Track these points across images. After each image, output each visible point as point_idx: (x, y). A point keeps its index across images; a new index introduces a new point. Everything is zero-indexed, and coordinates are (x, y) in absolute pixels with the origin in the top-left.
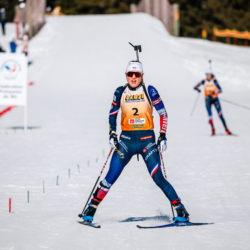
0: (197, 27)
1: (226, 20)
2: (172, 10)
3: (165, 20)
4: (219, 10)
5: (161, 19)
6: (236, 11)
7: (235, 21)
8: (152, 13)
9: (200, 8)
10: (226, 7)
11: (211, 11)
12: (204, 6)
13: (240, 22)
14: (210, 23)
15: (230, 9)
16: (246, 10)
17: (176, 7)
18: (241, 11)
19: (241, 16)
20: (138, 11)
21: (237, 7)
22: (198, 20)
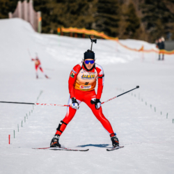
0: (47, 27)
1: (66, 22)
2: (36, 15)
3: (32, 22)
4: (61, 15)
5: (29, 21)
6: (72, 16)
7: (72, 22)
8: (23, 18)
9: (48, 14)
10: (66, 13)
11: (56, 16)
12: (51, 13)
13: (75, 22)
14: (56, 24)
15: (68, 15)
16: (79, 15)
17: (39, 13)
18: (76, 16)
19: (76, 19)
20: (14, 17)
21: (73, 13)
22: (48, 22)
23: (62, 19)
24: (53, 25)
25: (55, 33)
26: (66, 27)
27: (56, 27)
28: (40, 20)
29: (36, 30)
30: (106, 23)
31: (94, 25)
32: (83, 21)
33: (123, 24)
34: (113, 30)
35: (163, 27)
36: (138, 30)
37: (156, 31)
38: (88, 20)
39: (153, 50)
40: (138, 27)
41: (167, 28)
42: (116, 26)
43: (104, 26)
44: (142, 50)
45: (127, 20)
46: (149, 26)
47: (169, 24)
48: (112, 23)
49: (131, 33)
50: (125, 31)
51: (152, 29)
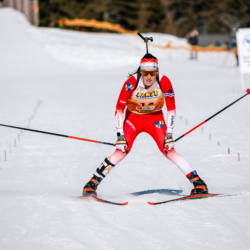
23: (65, 9)
24: (53, 17)
25: (57, 26)
26: (71, 18)
27: (58, 18)
28: (36, 10)
29: (32, 22)
30: (122, 13)
31: (106, 16)
32: (92, 11)
33: (144, 14)
34: (131, 21)
35: (195, 17)
36: (163, 22)
37: (186, 23)
38: (98, 9)
39: (182, 47)
40: (163, 17)
41: (200, 18)
42: (135, 17)
43: (119, 17)
44: (168, 46)
45: (149, 9)
46: (178, 16)
47: (204, 14)
48: (130, 13)
49: (154, 26)
50: (146, 23)
51: (182, 20)
